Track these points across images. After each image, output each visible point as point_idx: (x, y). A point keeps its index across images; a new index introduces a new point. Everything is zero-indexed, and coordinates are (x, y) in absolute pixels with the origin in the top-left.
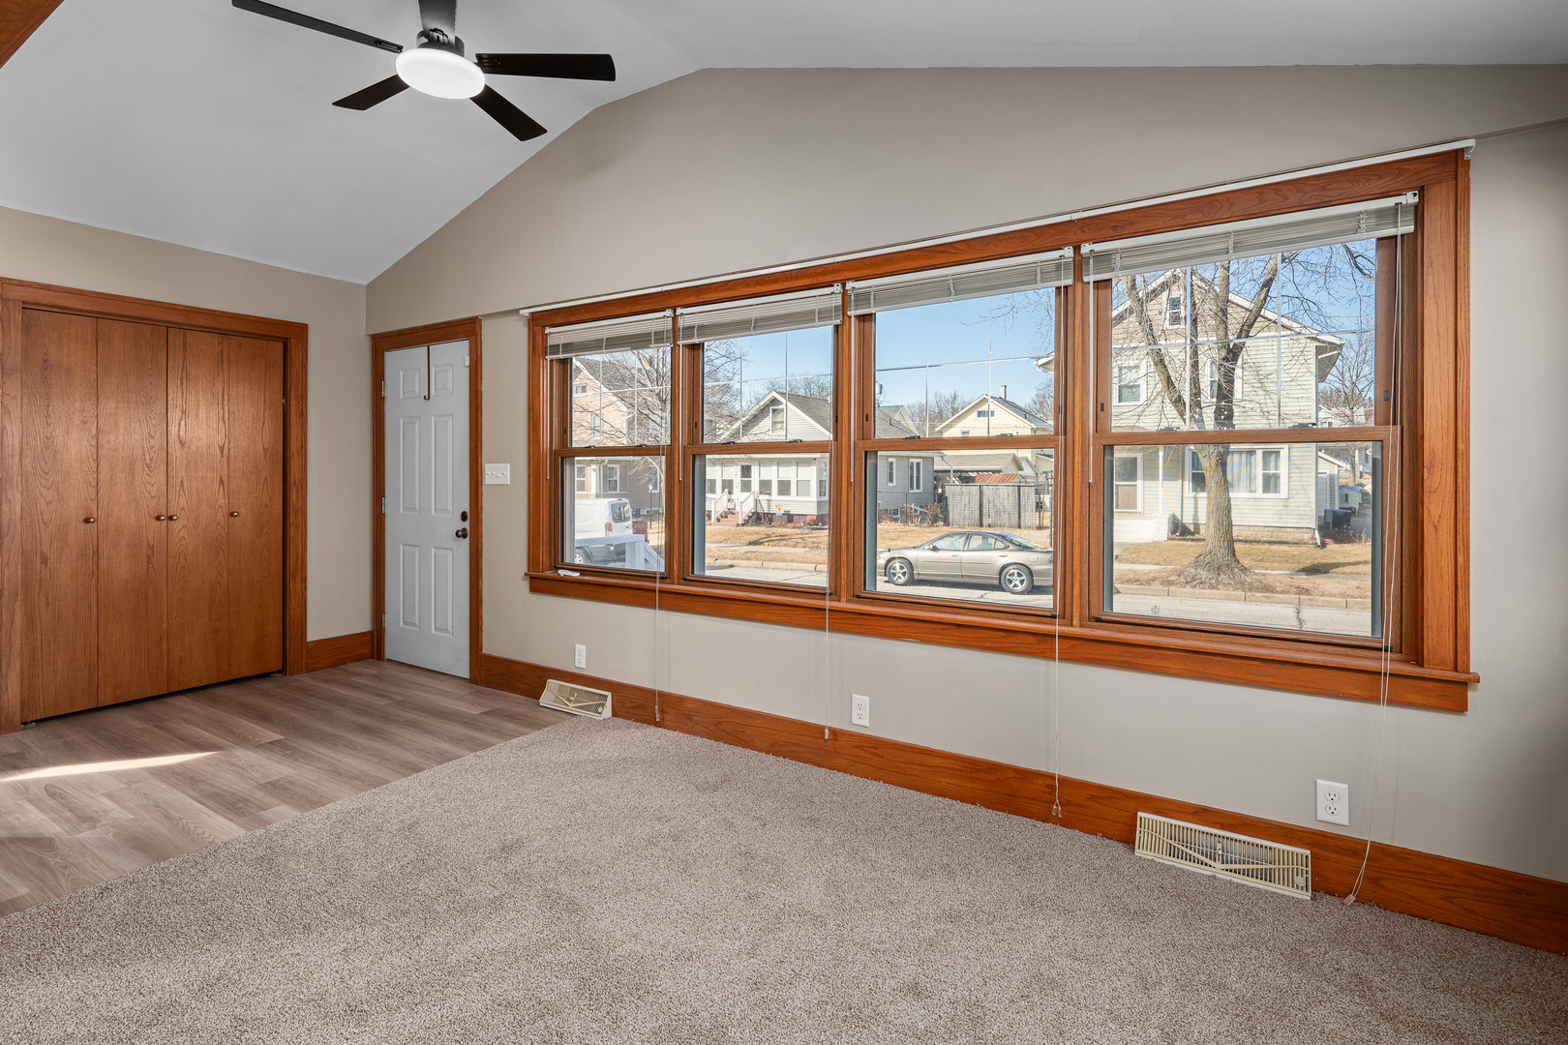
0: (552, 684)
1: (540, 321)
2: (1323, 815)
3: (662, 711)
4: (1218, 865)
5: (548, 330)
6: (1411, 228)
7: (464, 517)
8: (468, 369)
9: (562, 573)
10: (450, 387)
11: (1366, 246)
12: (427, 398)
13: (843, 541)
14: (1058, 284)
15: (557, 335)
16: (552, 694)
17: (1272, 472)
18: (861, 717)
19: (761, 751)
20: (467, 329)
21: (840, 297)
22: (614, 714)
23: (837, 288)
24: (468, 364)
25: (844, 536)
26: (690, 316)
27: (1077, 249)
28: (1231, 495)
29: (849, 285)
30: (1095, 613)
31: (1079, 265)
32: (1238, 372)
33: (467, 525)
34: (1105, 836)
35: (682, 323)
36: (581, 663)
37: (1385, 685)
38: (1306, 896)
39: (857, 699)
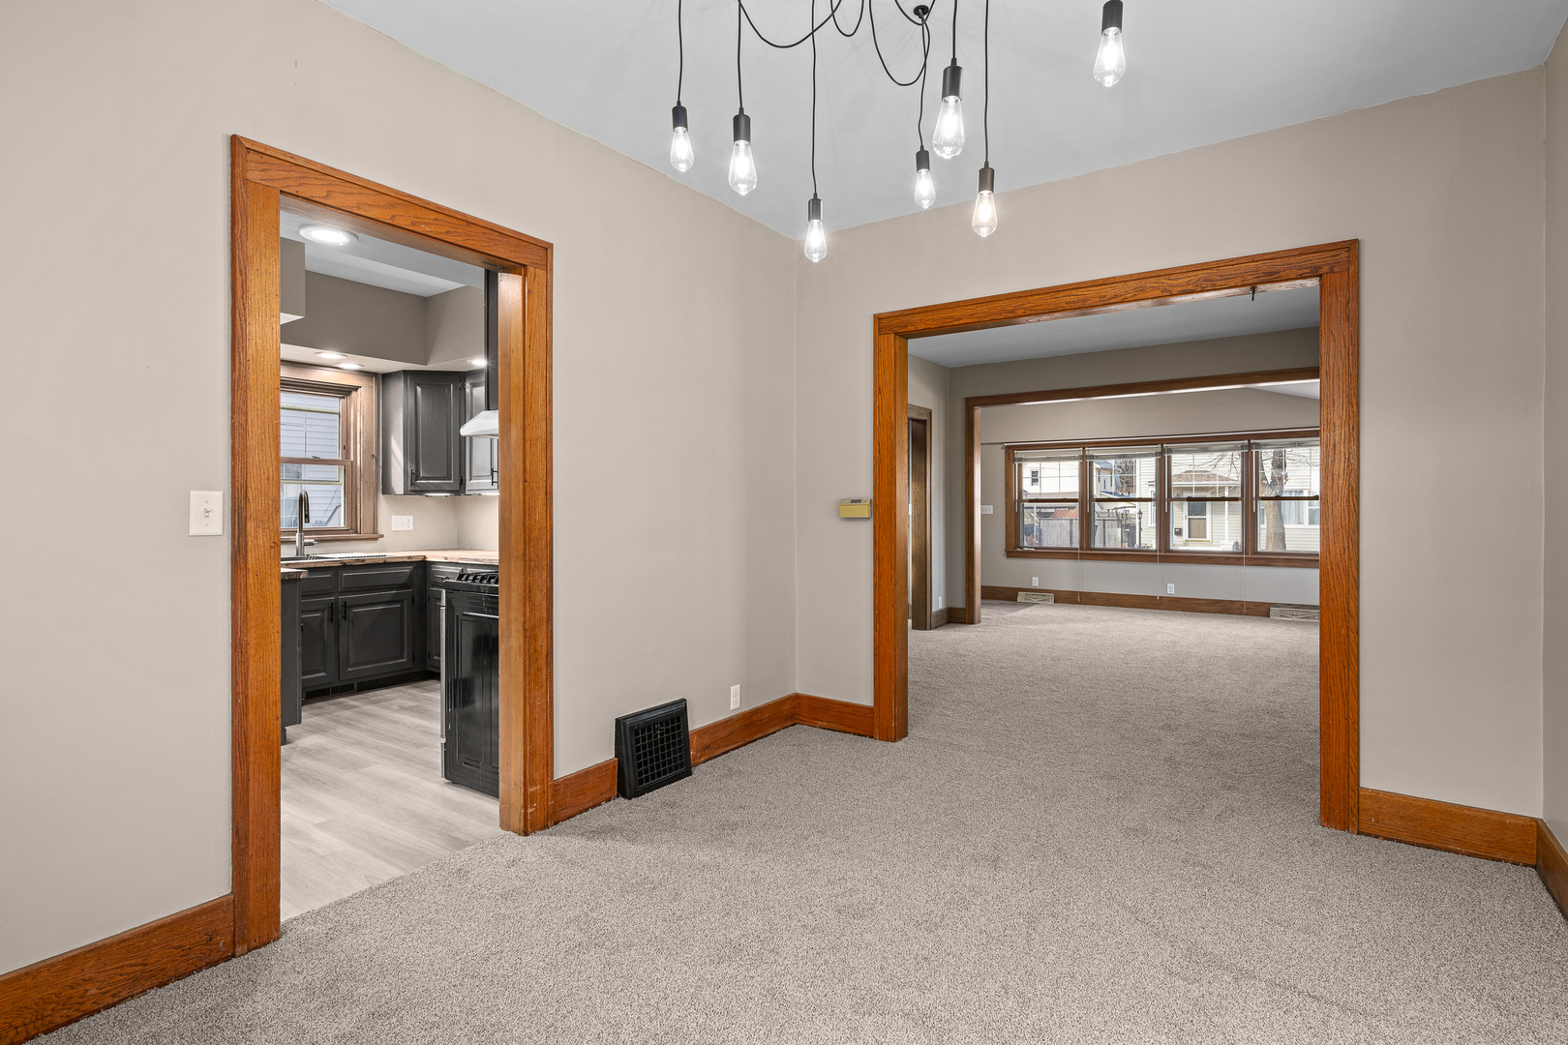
0: (1022, 593)
1: (1010, 450)
5: (1015, 453)
9: (1025, 549)
13: (1161, 533)
14: (1242, 451)
16: (1022, 596)
18: (1171, 590)
21: (1160, 449)
22: (1055, 601)
23: (1159, 446)
26: (1090, 451)
27: (1249, 441)
28: (1285, 526)
29: (1165, 445)
30: (1255, 551)
31: (1250, 446)
34: (1261, 615)
35: (1087, 453)
36: (1036, 583)
39: (1169, 585)
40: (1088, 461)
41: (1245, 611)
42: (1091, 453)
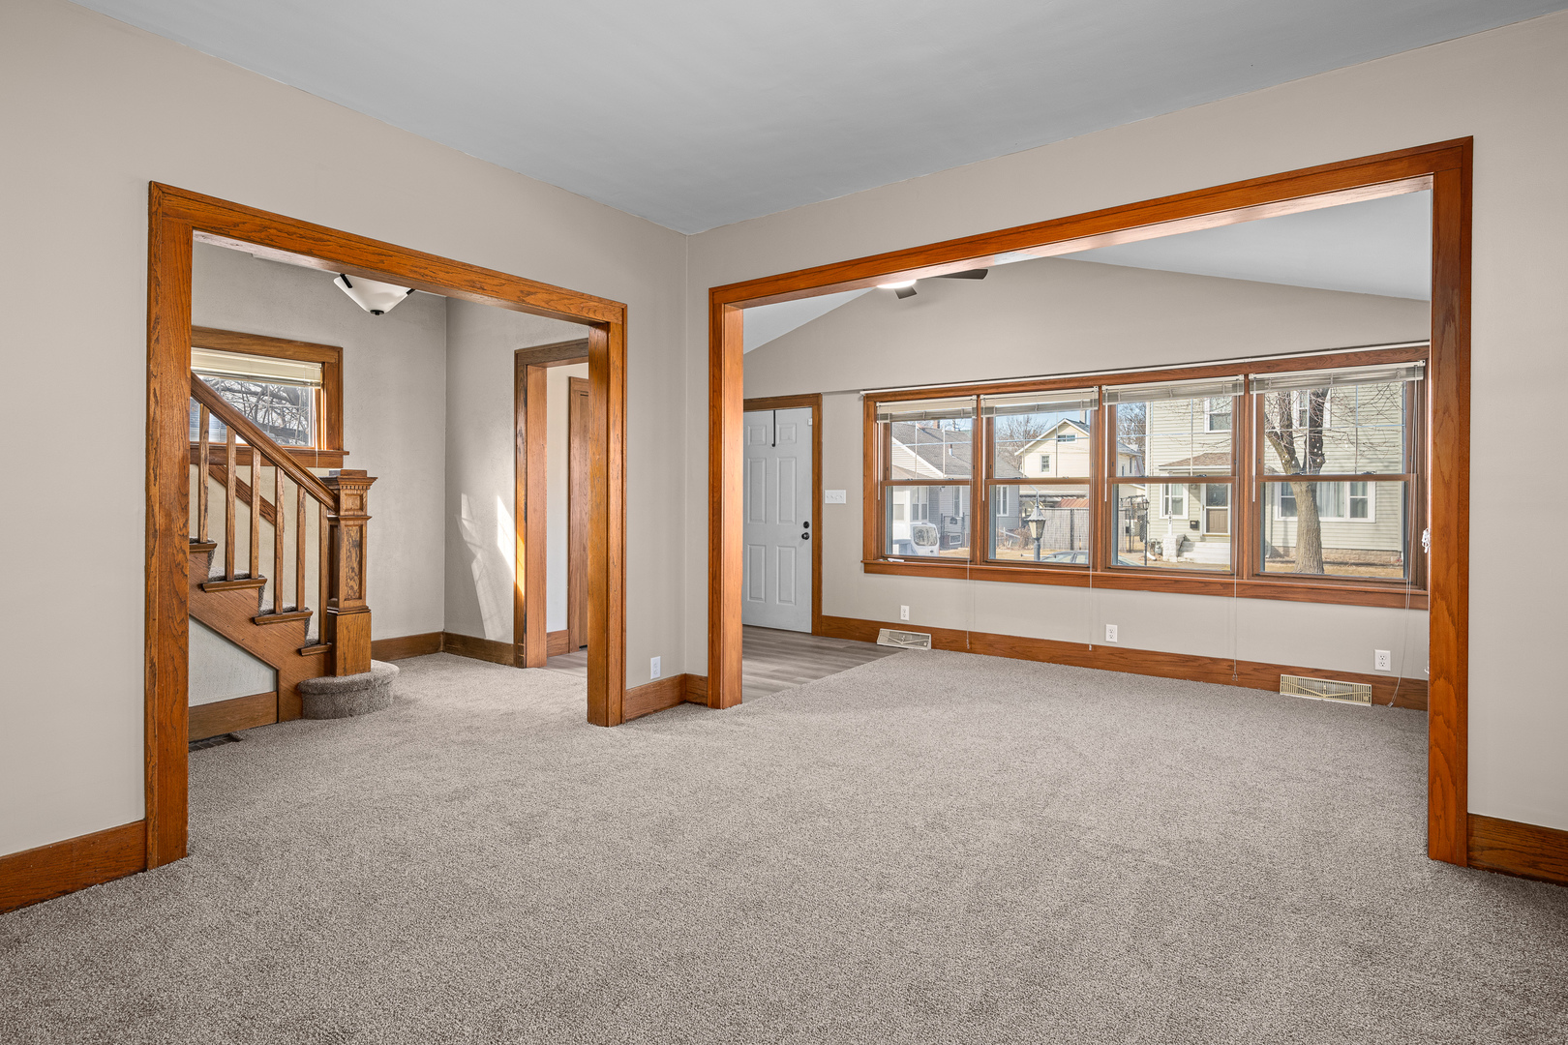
0: (884, 632)
1: (871, 400)
2: (1378, 667)
3: (970, 643)
4: (1325, 695)
5: (878, 404)
6: (1422, 378)
7: (806, 525)
8: (811, 428)
9: (891, 560)
10: (794, 439)
11: (1398, 386)
12: (774, 445)
13: (1099, 536)
14: (1235, 394)
15: (884, 408)
16: (884, 638)
17: (1360, 497)
18: (1112, 637)
19: (1043, 661)
20: (813, 401)
21: (1097, 394)
22: (934, 647)
23: (1096, 389)
24: (811, 423)
25: (1099, 533)
26: (988, 401)
27: (1246, 376)
28: (1320, 519)
29: (1104, 388)
30: (1256, 572)
31: (1247, 385)
32: (1327, 405)
33: (809, 530)
34: (1262, 688)
35: (983, 404)
36: (905, 616)
37: (1408, 600)
38: (1369, 705)
39: (1109, 627)
40: (984, 417)
41: (1235, 677)
42: (989, 404)
